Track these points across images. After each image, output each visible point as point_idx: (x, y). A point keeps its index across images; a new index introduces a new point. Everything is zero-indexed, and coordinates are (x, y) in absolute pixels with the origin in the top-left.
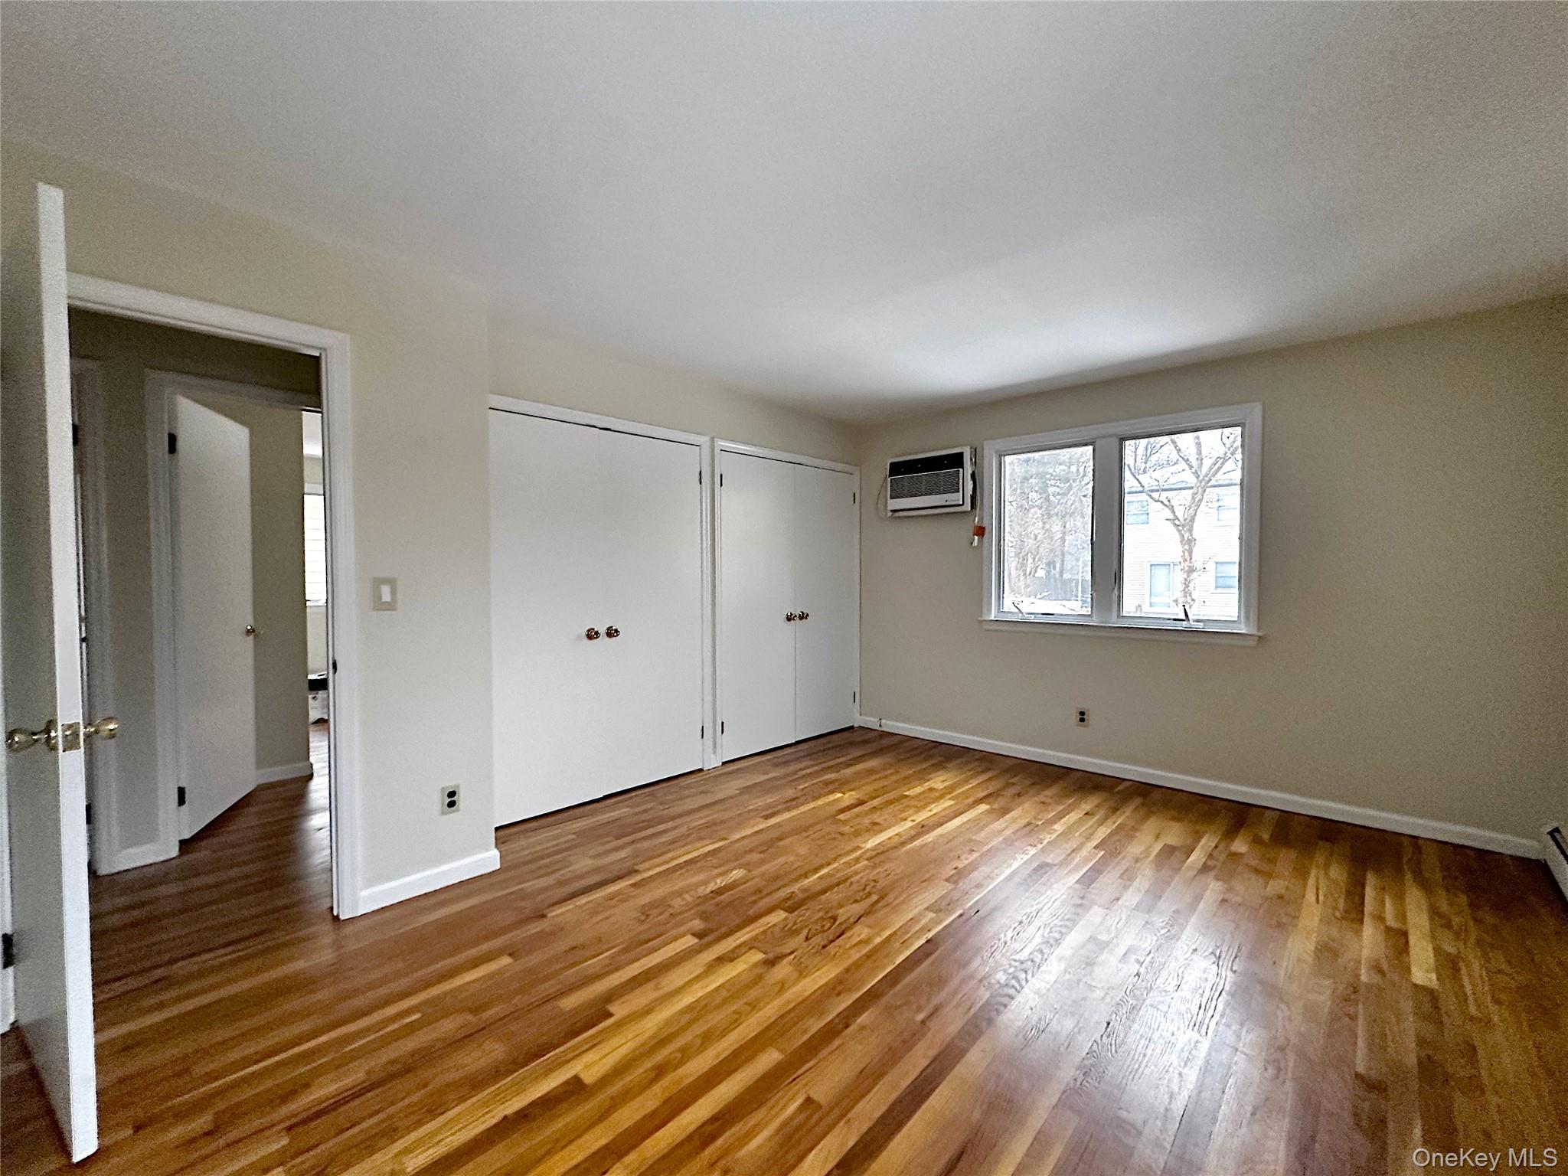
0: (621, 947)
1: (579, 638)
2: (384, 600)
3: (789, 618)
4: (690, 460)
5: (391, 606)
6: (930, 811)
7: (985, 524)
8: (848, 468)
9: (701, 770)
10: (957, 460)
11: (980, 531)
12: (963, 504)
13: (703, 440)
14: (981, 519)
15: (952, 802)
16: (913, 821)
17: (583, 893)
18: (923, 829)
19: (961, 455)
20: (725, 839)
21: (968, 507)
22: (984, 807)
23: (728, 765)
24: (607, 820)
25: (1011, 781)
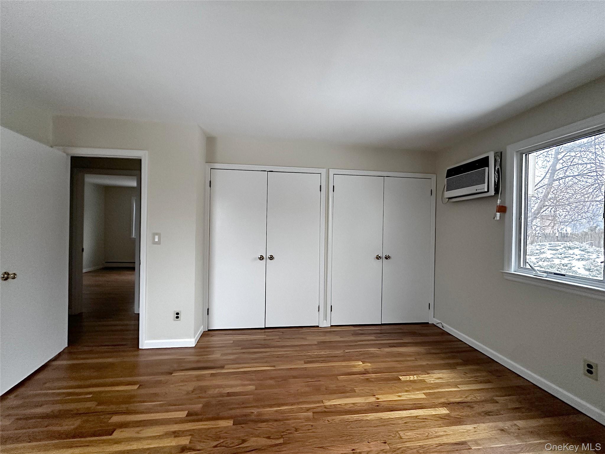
0: (165, 402)
1: (255, 259)
2: (156, 241)
3: (378, 258)
4: (314, 181)
5: (159, 243)
6: (399, 396)
7: (507, 205)
8: (428, 176)
9: (318, 326)
10: (484, 162)
11: (502, 209)
12: (488, 191)
13: (323, 171)
14: (503, 201)
15: (424, 396)
16: (378, 399)
17: (193, 370)
18: (377, 408)
19: (487, 158)
20: (274, 366)
21: (492, 192)
22: (444, 411)
23: (333, 327)
24: (250, 339)
25: (495, 398)
